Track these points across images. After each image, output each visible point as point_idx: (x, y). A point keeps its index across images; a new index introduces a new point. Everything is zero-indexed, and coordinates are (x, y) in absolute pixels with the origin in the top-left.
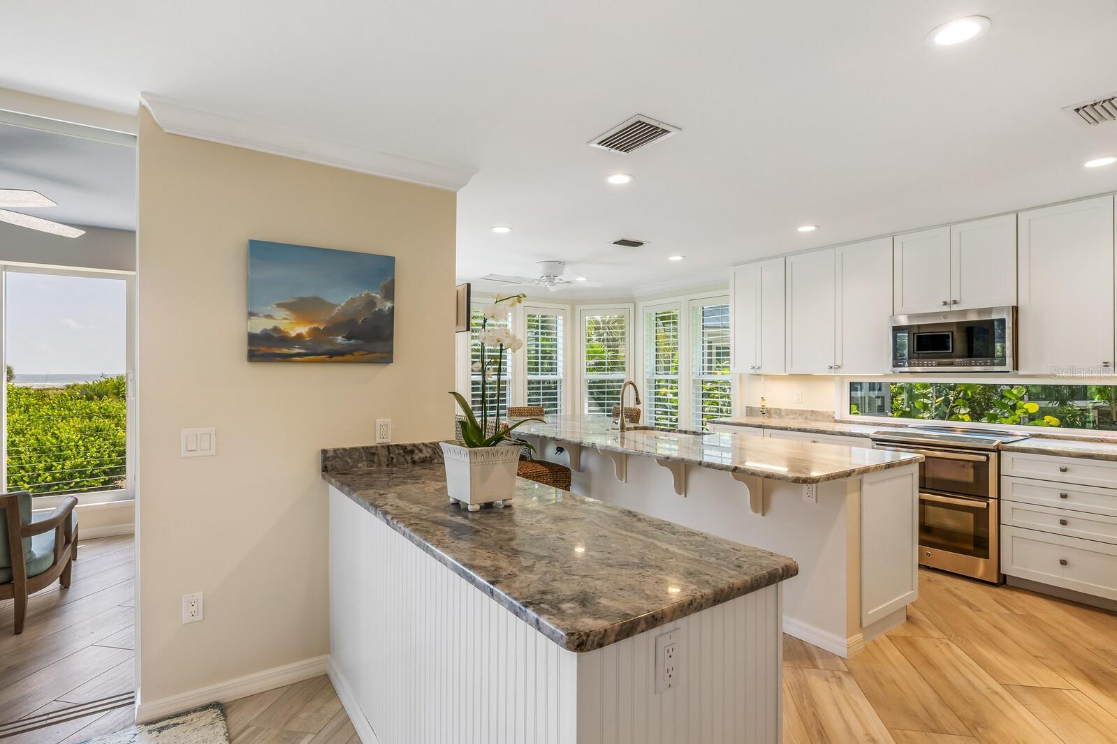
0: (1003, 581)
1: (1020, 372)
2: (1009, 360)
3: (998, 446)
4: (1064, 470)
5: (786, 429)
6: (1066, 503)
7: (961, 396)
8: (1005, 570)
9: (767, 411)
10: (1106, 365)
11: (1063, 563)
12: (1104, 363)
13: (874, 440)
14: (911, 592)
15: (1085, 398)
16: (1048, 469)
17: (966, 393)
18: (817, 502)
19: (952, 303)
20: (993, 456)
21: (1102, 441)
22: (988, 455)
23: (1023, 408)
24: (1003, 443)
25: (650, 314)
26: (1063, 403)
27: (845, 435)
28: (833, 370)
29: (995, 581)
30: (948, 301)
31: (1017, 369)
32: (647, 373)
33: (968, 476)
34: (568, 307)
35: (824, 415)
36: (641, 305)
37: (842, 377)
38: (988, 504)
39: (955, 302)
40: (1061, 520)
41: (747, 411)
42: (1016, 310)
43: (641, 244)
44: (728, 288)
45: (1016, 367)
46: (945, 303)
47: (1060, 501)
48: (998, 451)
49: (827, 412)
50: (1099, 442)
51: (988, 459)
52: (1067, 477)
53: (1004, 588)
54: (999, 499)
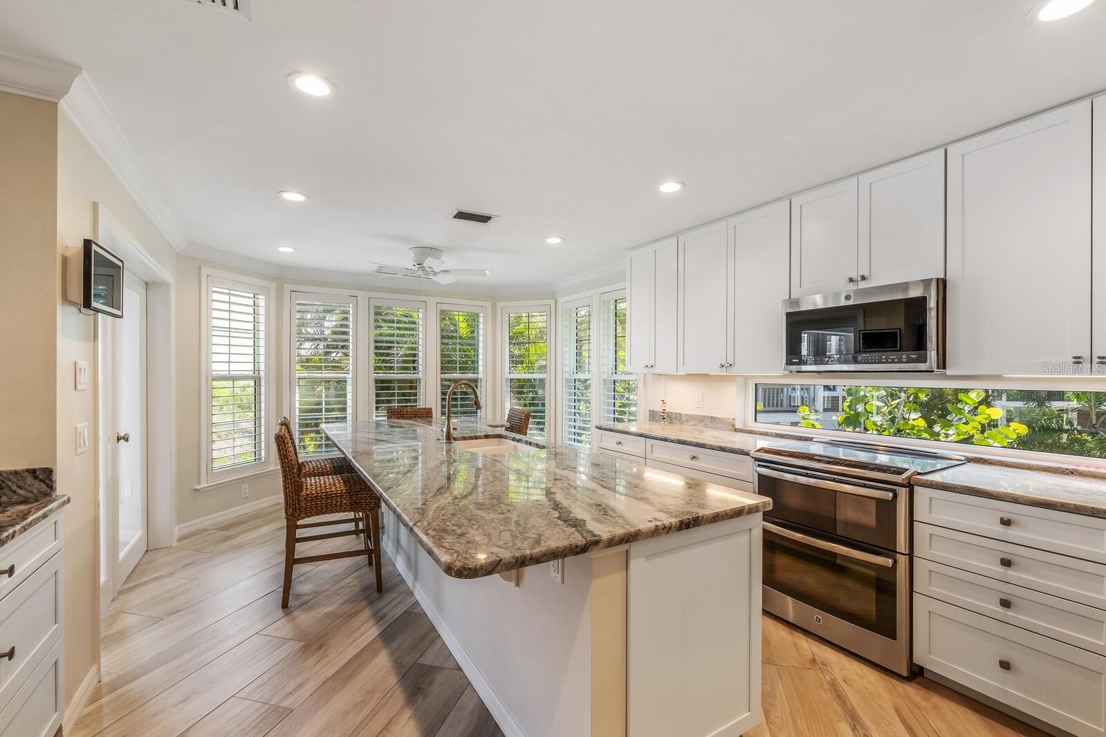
0: (917, 674)
1: (949, 372)
2: (932, 354)
3: (909, 478)
4: (1006, 523)
5: (666, 440)
6: (1011, 573)
7: (911, 399)
8: (920, 657)
9: (668, 416)
10: (1078, 360)
11: (1005, 665)
12: (1075, 358)
13: (757, 459)
14: (749, 713)
15: (1062, 399)
16: (984, 519)
17: (916, 397)
18: (563, 582)
19: (859, 278)
20: (903, 493)
21: (1072, 473)
22: (896, 490)
23: (985, 413)
24: (919, 474)
25: (570, 310)
26: (1041, 404)
27: (725, 451)
28: (724, 369)
29: (905, 674)
30: (854, 277)
31: (944, 367)
32: (566, 372)
33: (869, 518)
34: (488, 304)
35: (724, 422)
36: (561, 300)
37: (746, 378)
38: (895, 562)
39: (863, 278)
40: (1001, 600)
41: (650, 414)
42: (942, 284)
43: (489, 218)
44: (625, 281)
45: (942, 364)
46: (851, 280)
47: (1000, 570)
48: (910, 486)
49: (726, 419)
50: (1067, 474)
51: (895, 496)
52: (1011, 533)
53: (918, 683)
54: (911, 555)
